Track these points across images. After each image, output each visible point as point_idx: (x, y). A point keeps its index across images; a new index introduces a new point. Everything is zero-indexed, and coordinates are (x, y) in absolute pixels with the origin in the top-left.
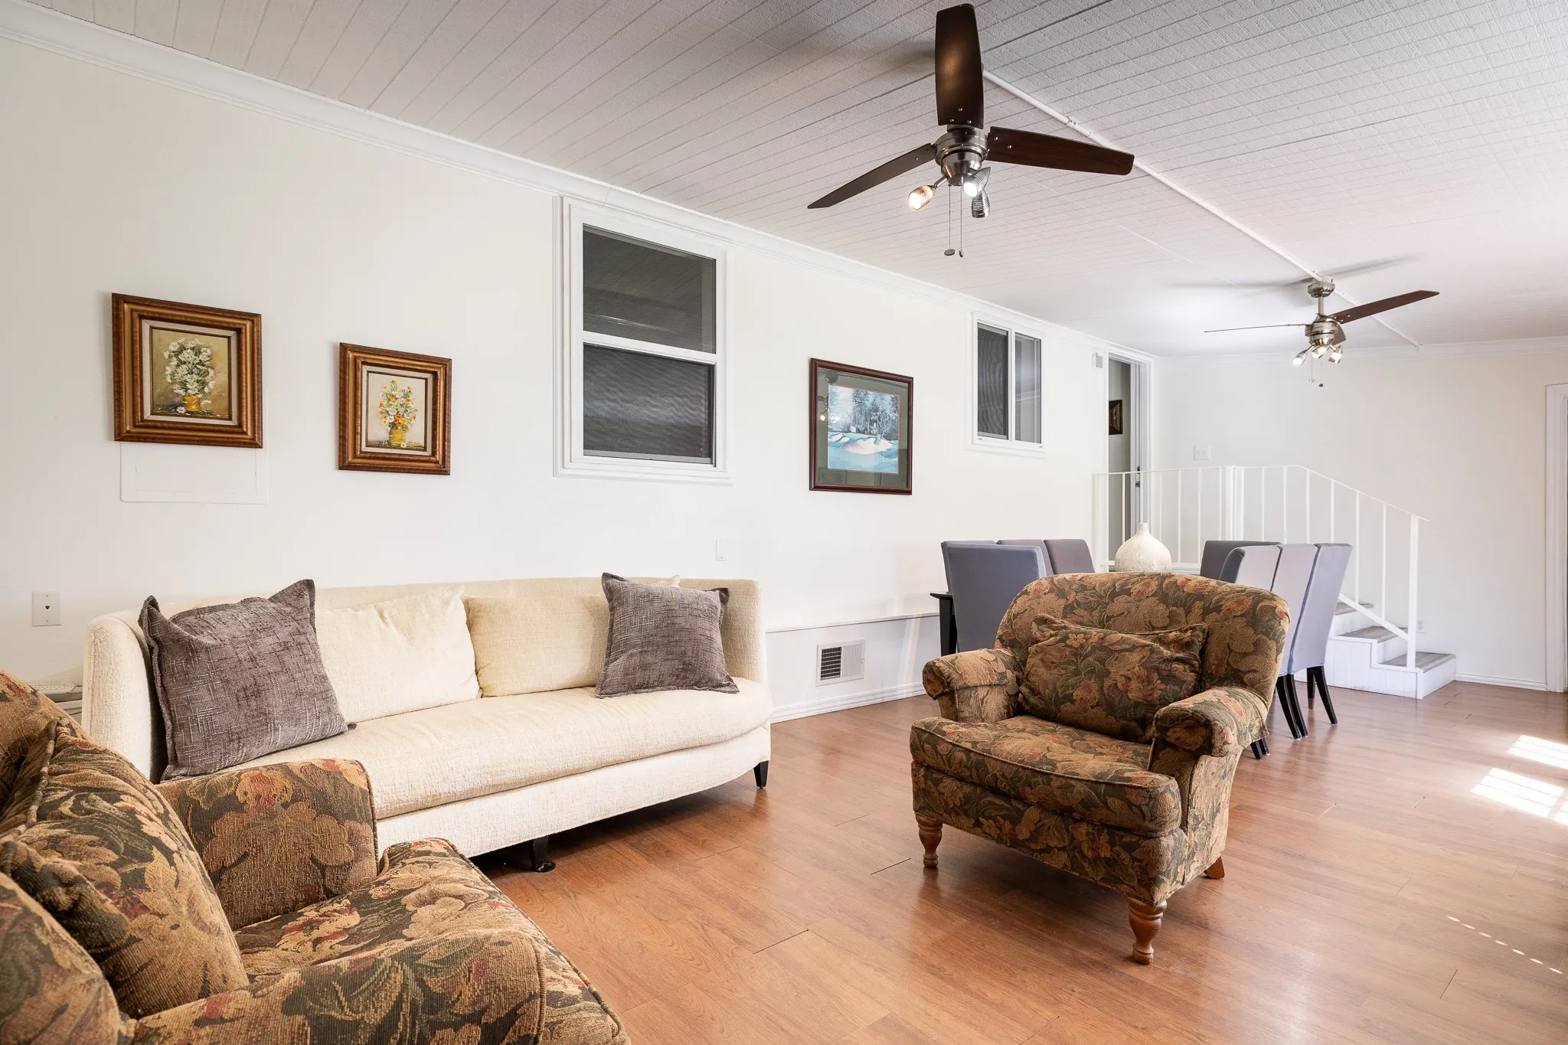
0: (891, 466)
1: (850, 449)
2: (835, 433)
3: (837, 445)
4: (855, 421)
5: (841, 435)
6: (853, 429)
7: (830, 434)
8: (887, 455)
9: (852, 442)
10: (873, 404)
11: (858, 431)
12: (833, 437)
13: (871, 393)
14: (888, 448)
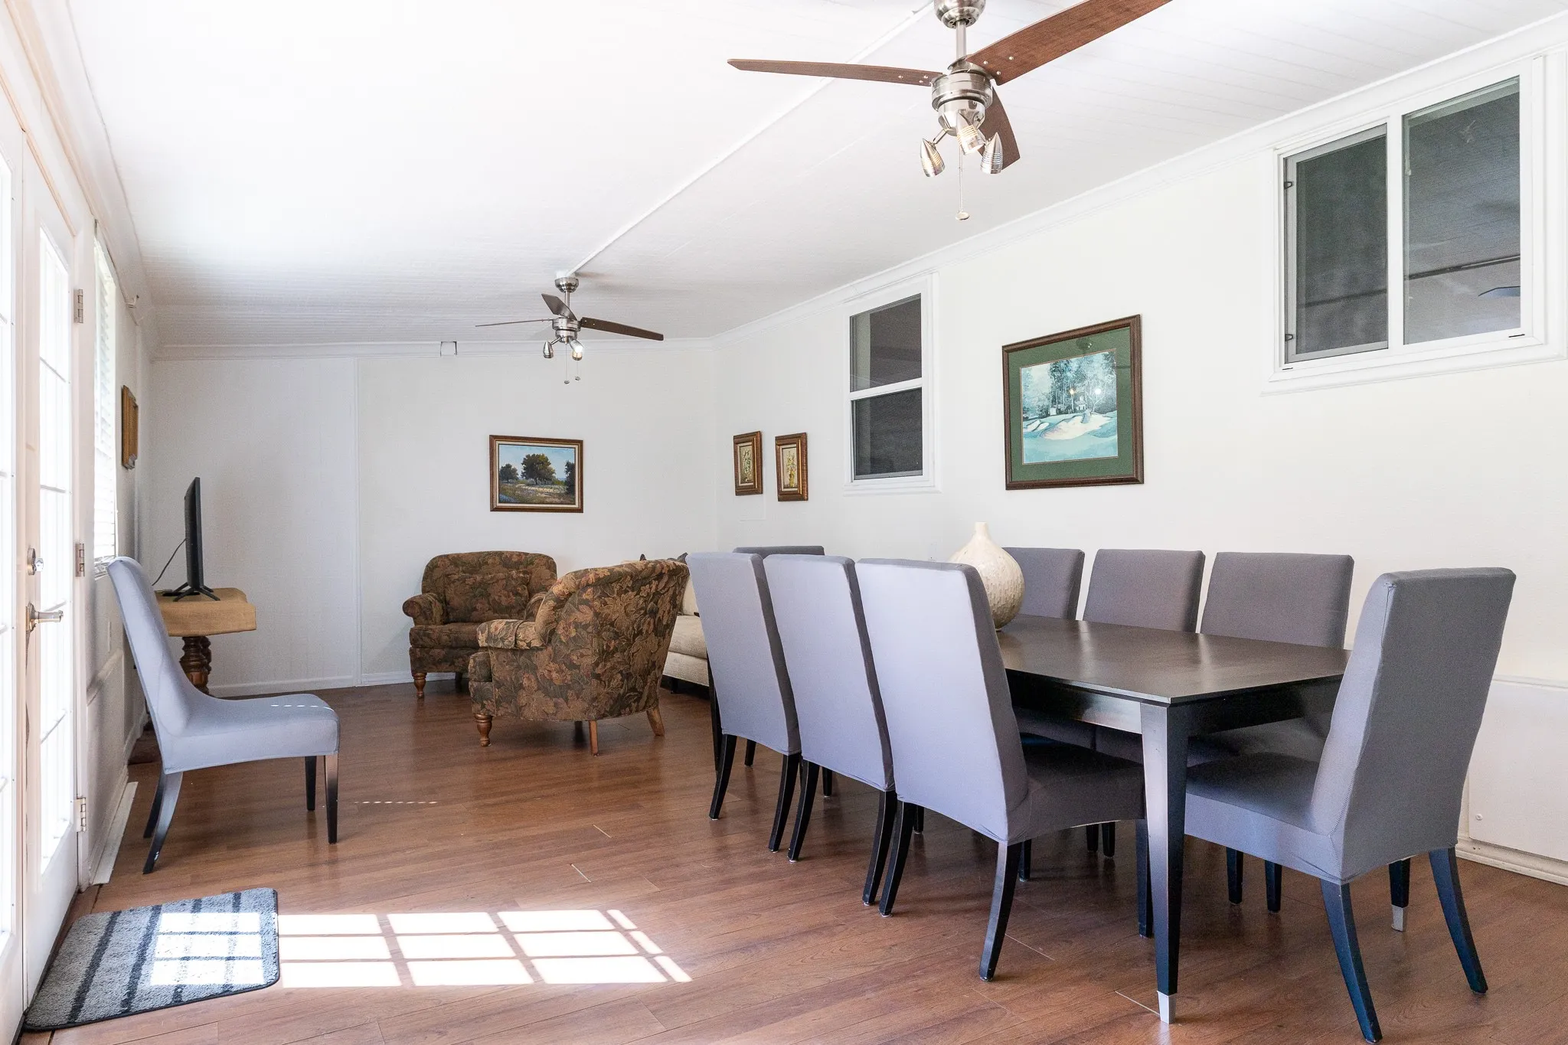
0: (1108, 448)
1: (1050, 436)
2: (1031, 421)
3: (1034, 434)
4: (1054, 401)
5: (1038, 422)
6: (1053, 411)
7: (1024, 424)
8: (1102, 434)
9: (1052, 427)
10: (1077, 372)
11: (1059, 412)
12: (1029, 426)
13: (1073, 360)
14: (1103, 423)
